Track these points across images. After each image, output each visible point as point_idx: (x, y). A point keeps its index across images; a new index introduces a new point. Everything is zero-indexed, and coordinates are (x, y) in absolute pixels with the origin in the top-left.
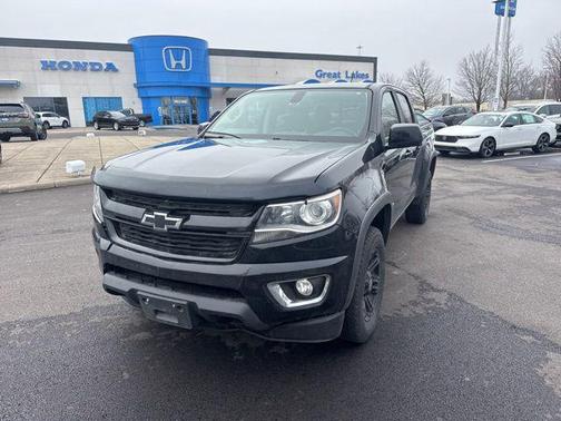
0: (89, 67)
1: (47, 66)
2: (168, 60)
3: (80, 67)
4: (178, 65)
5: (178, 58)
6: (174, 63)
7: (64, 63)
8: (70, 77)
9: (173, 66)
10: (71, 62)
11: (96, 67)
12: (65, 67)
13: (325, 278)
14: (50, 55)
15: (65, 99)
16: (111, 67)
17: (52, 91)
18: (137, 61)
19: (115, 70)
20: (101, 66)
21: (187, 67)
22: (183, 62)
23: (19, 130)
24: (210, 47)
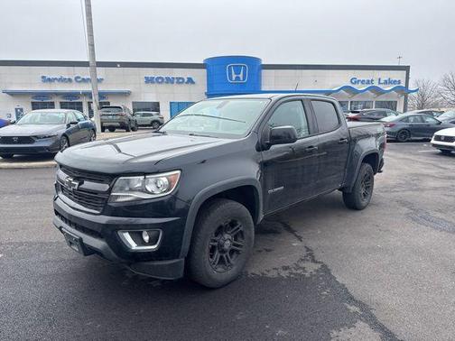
0: (176, 81)
1: (149, 80)
2: (230, 74)
3: (169, 81)
4: (238, 78)
5: (238, 73)
6: (234, 76)
7: (160, 78)
8: (163, 88)
9: (234, 78)
10: (164, 77)
11: (180, 81)
12: (160, 80)
13: (159, 232)
14: (151, 72)
15: (158, 103)
16: (190, 81)
17: (150, 98)
18: (209, 76)
19: (193, 83)
20: (183, 79)
21: (244, 79)
22: (241, 76)
23: (118, 124)
24: (263, 63)
